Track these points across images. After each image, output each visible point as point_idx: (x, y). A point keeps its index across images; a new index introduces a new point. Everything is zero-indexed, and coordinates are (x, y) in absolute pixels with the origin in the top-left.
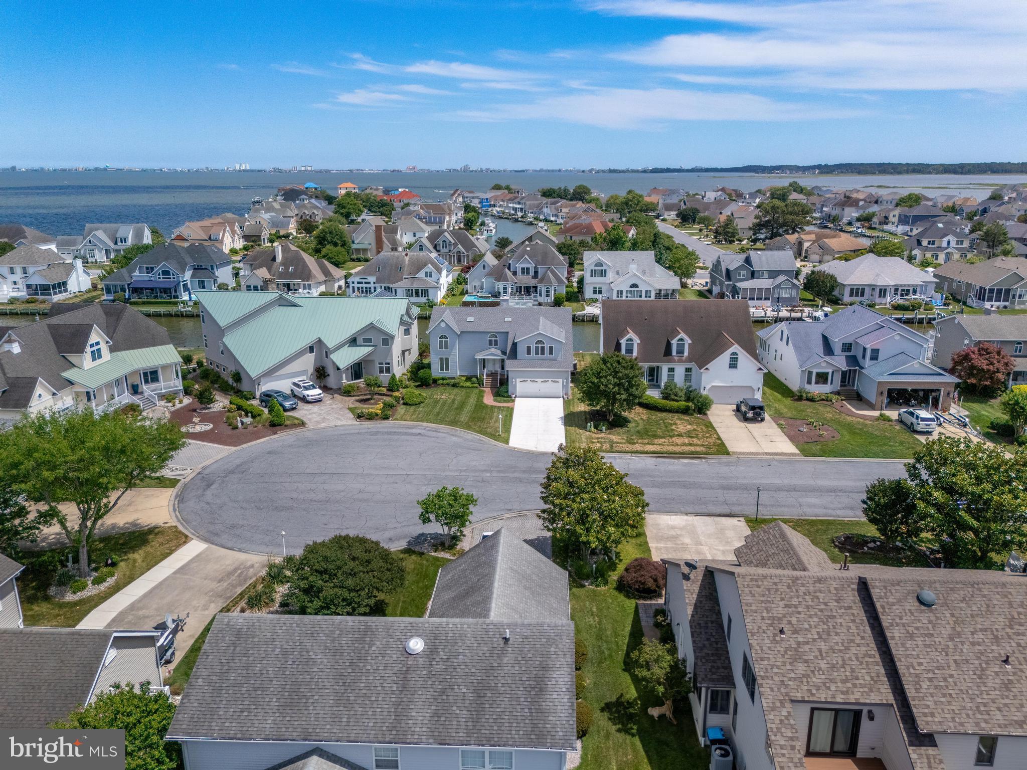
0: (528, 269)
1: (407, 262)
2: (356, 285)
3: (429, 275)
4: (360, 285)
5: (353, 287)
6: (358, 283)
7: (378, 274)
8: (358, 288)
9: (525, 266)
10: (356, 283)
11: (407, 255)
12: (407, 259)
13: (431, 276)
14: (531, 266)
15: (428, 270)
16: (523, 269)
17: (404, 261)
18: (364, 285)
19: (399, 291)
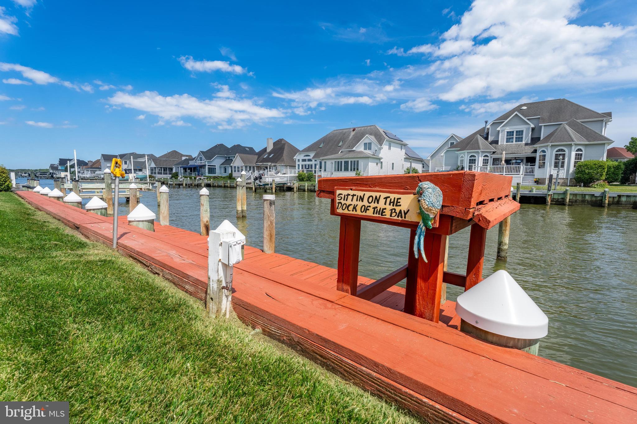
0: (520, 133)
1: (351, 137)
2: (301, 163)
3: (368, 146)
4: (304, 163)
5: (299, 165)
6: (304, 160)
7: (319, 150)
8: (302, 166)
9: (515, 128)
10: (301, 160)
11: (354, 130)
12: (353, 133)
13: (370, 149)
14: (526, 129)
15: (367, 141)
16: (510, 134)
17: (349, 135)
18: (307, 163)
19: (329, 163)
